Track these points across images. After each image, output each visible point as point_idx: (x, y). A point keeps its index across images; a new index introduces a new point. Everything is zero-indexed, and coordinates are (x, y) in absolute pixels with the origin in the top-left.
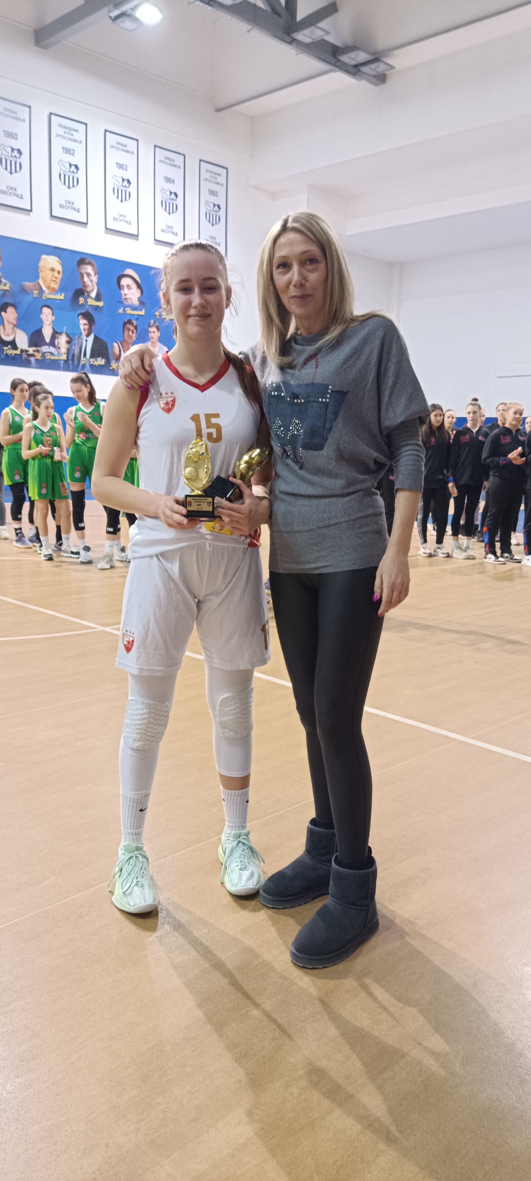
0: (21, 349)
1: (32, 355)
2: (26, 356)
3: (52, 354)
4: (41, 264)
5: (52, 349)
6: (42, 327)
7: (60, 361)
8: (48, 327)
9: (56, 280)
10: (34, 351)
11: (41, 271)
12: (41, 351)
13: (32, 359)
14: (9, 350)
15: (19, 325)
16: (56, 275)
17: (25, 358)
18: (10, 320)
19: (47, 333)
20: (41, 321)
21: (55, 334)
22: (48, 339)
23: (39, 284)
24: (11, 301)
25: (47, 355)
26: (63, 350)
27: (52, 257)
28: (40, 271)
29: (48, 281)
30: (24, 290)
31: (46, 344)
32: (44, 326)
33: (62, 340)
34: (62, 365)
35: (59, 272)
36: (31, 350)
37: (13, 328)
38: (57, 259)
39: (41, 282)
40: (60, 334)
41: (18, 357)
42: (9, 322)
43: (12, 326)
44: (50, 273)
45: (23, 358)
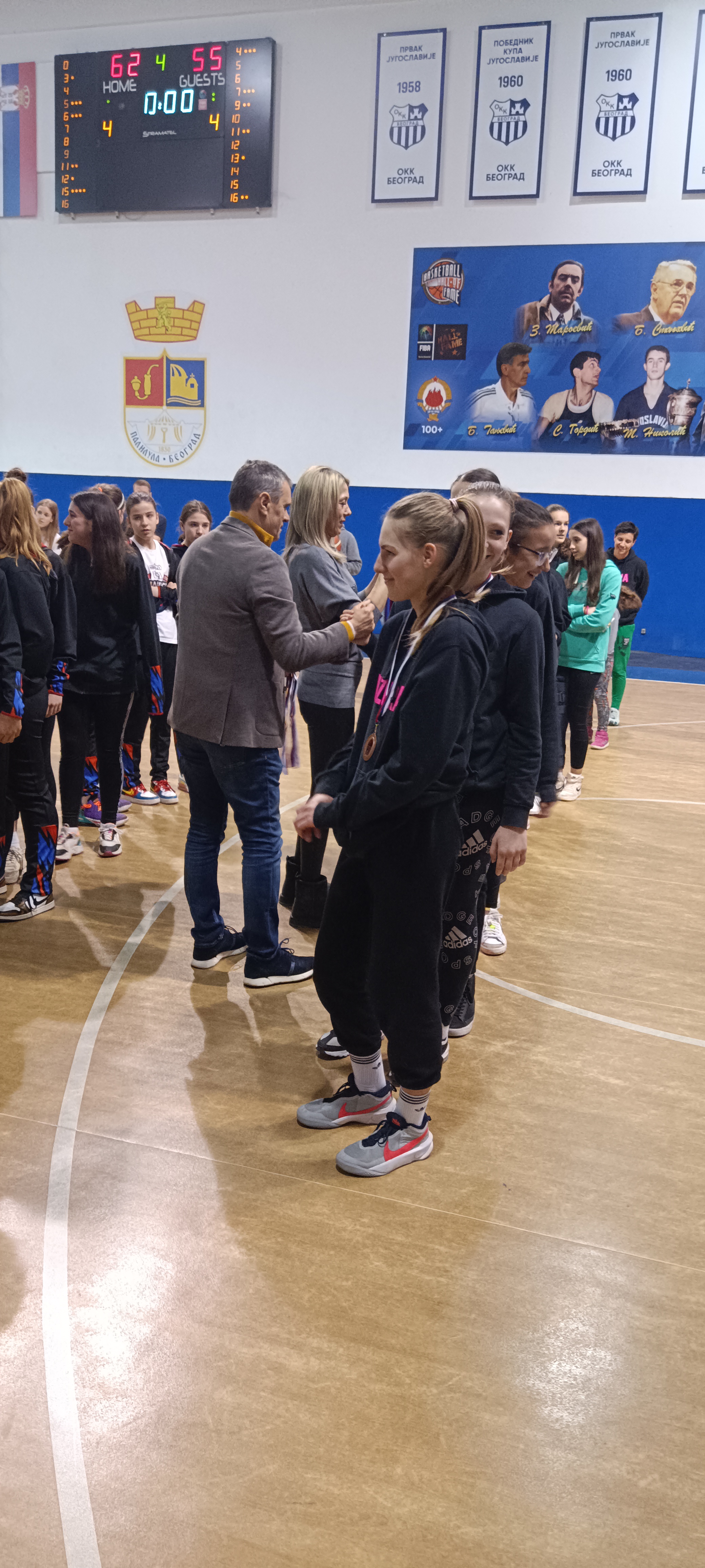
0: (600, 424)
1: (620, 433)
2: (607, 435)
3: (657, 427)
4: (658, 276)
5: (659, 420)
6: (645, 383)
7: (671, 440)
8: (655, 382)
9: (683, 300)
10: (623, 425)
11: (655, 290)
12: (637, 424)
13: (619, 439)
14: (579, 427)
15: (601, 386)
16: (684, 290)
17: (606, 438)
18: (586, 379)
19: (652, 393)
20: (645, 374)
21: (668, 393)
22: (652, 404)
23: (648, 312)
24: (593, 349)
25: (647, 431)
26: (681, 419)
27: (680, 261)
28: (652, 290)
29: (667, 303)
30: (619, 328)
31: (648, 411)
32: (648, 380)
33: (681, 404)
34: (674, 446)
35: (690, 286)
36: (618, 425)
37: (591, 391)
38: (689, 263)
39: (652, 308)
40: (679, 391)
41: (593, 437)
42: (584, 383)
43: (588, 388)
44: (671, 291)
45: (603, 438)
